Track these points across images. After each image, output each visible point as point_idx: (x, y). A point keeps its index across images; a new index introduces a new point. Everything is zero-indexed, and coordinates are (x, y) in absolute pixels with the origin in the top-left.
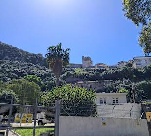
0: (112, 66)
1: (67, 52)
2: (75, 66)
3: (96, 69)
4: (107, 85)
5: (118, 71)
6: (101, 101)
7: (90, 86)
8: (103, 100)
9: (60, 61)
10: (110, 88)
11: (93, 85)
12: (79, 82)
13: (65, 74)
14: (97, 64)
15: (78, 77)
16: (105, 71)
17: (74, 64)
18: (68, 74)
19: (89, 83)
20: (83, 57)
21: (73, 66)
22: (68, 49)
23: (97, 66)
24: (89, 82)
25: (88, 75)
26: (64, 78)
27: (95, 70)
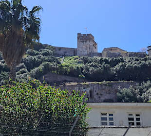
0: (136, 54)
1: (36, 14)
2: (62, 52)
3: (104, 58)
4: (124, 90)
5: (147, 62)
6: (103, 119)
7: (91, 92)
8: (108, 117)
9: (18, 33)
10: (128, 96)
11: (97, 91)
12: (68, 84)
13: (41, 67)
14: (105, 50)
15: (66, 74)
16: (120, 64)
17: (60, 49)
18: (46, 67)
19: (88, 86)
20: (79, 34)
21: (58, 52)
22: (36, 9)
23: (105, 52)
24: (87, 83)
25: (88, 70)
26: (38, 76)
27: (101, 61)
